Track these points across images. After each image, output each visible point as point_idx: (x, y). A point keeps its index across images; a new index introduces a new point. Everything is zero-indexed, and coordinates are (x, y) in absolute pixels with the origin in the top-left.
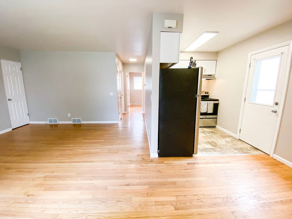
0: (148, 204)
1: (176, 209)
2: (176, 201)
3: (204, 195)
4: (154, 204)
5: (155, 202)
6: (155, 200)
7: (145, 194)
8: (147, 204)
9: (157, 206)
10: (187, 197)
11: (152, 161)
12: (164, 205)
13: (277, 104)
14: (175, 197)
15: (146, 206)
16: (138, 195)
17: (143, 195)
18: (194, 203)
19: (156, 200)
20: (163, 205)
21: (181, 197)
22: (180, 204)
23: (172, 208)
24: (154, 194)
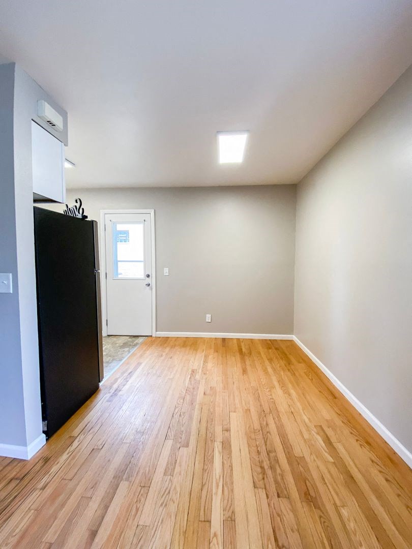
0: (167, 488)
1: (187, 446)
2: (173, 441)
3: (176, 407)
4: (169, 477)
5: (165, 474)
6: (162, 474)
7: (142, 492)
8: (165, 491)
9: (175, 473)
10: (173, 426)
11: (45, 460)
12: (176, 461)
13: (148, 276)
14: (167, 441)
15: (169, 492)
16: (137, 510)
17: (142, 495)
18: (184, 422)
19: (163, 471)
20: (176, 463)
21: (169, 433)
22: (181, 438)
23: (184, 451)
24: (148, 473)
